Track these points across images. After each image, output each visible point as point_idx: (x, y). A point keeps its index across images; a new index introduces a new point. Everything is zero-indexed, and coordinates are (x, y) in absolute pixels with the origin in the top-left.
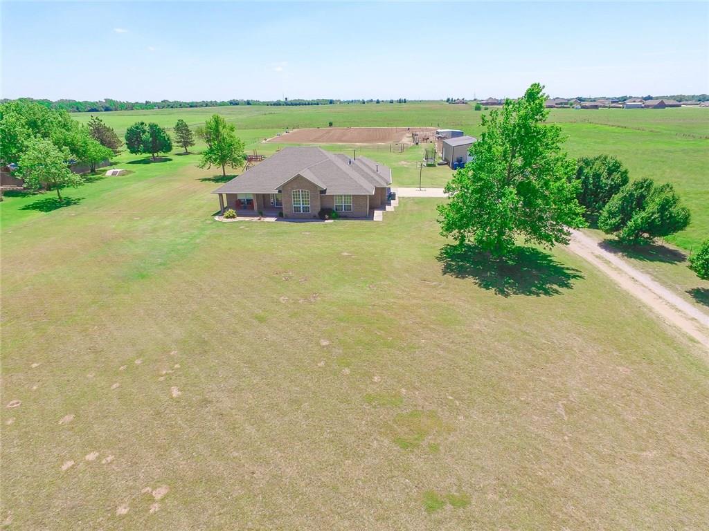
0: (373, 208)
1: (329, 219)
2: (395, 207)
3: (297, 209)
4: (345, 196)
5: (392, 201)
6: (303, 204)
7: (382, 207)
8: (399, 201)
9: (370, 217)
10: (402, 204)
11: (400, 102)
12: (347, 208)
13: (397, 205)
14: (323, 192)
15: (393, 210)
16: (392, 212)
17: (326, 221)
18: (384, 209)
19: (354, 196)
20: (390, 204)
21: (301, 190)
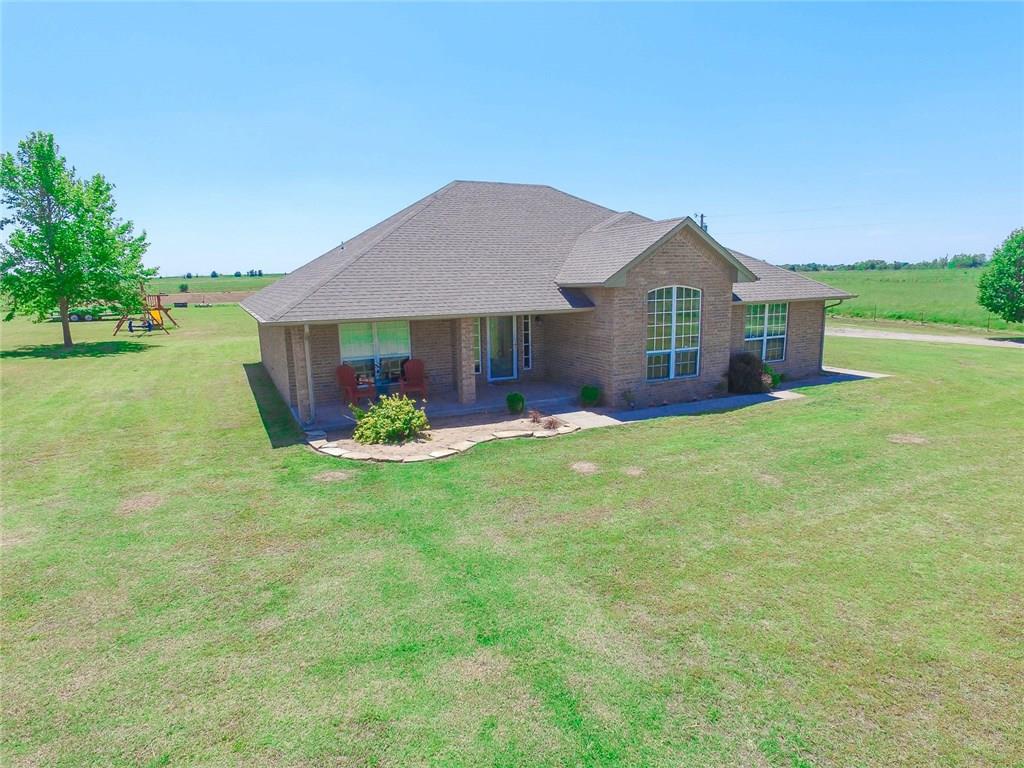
3: (657, 367)
4: (771, 306)
6: (678, 343)
12: (774, 350)
19: (793, 304)
21: (675, 288)
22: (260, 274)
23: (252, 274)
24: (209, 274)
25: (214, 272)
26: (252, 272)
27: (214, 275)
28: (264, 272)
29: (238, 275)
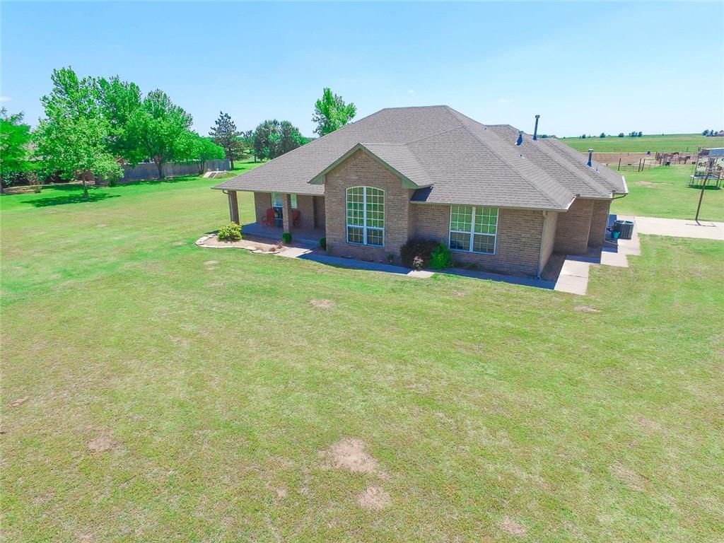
0: (561, 253)
1: (425, 267)
2: (629, 257)
3: (354, 236)
4: (479, 208)
5: (620, 242)
6: (369, 223)
7: (591, 253)
8: (643, 245)
9: (546, 277)
10: (653, 253)
11: (633, 136)
12: (484, 244)
13: (638, 253)
14: (421, 193)
15: (624, 263)
16: (620, 269)
17: (413, 274)
18: (597, 260)
19: (505, 211)
20: (614, 249)
21: (365, 188)
22: (640, 135)
23: (633, 135)
24: (599, 135)
25: (603, 134)
26: (633, 133)
27: (603, 136)
28: (643, 134)
29: (621, 136)
